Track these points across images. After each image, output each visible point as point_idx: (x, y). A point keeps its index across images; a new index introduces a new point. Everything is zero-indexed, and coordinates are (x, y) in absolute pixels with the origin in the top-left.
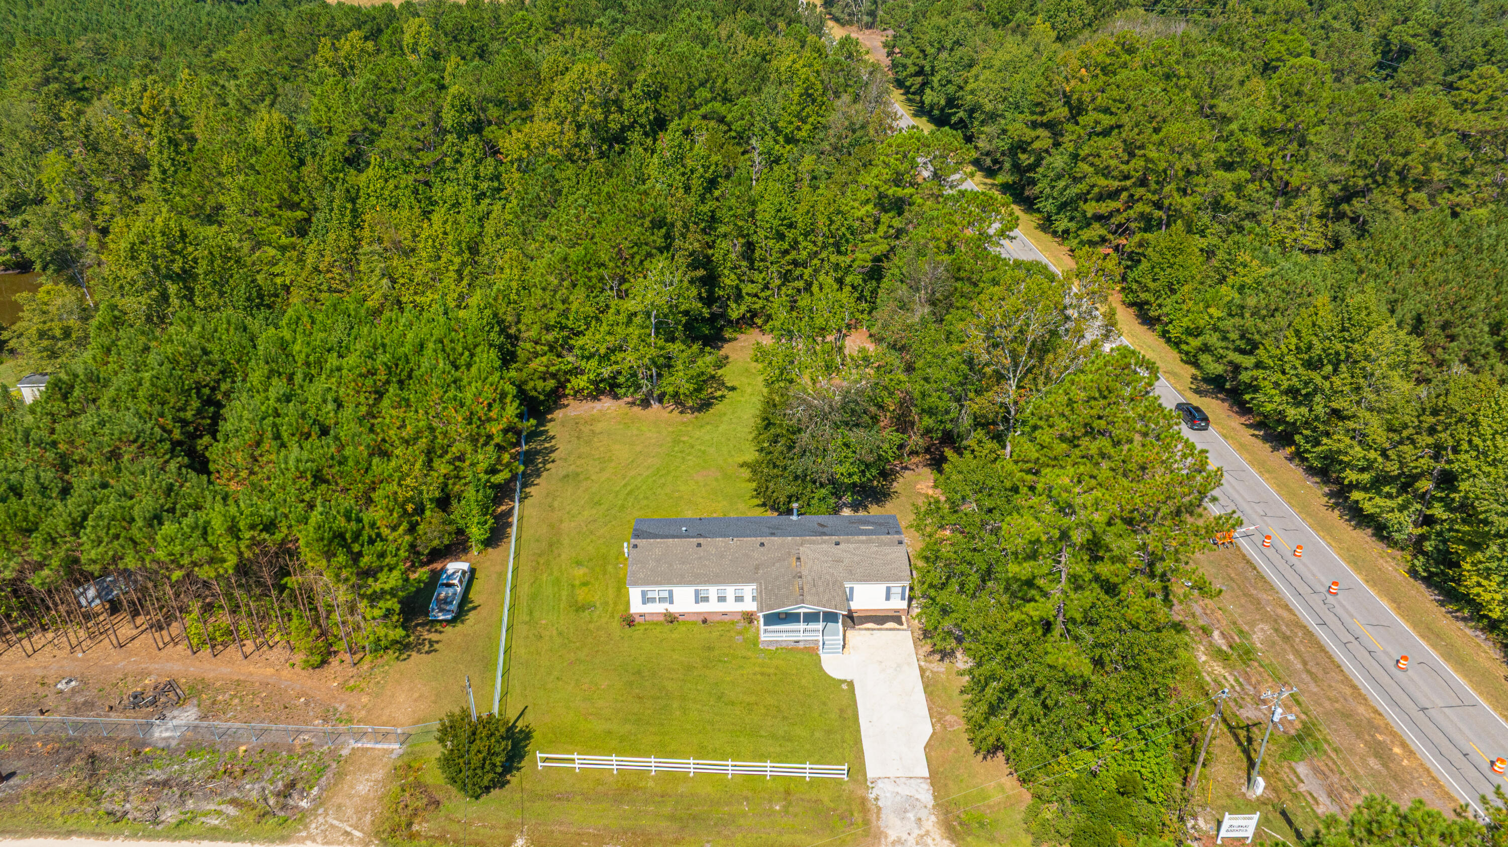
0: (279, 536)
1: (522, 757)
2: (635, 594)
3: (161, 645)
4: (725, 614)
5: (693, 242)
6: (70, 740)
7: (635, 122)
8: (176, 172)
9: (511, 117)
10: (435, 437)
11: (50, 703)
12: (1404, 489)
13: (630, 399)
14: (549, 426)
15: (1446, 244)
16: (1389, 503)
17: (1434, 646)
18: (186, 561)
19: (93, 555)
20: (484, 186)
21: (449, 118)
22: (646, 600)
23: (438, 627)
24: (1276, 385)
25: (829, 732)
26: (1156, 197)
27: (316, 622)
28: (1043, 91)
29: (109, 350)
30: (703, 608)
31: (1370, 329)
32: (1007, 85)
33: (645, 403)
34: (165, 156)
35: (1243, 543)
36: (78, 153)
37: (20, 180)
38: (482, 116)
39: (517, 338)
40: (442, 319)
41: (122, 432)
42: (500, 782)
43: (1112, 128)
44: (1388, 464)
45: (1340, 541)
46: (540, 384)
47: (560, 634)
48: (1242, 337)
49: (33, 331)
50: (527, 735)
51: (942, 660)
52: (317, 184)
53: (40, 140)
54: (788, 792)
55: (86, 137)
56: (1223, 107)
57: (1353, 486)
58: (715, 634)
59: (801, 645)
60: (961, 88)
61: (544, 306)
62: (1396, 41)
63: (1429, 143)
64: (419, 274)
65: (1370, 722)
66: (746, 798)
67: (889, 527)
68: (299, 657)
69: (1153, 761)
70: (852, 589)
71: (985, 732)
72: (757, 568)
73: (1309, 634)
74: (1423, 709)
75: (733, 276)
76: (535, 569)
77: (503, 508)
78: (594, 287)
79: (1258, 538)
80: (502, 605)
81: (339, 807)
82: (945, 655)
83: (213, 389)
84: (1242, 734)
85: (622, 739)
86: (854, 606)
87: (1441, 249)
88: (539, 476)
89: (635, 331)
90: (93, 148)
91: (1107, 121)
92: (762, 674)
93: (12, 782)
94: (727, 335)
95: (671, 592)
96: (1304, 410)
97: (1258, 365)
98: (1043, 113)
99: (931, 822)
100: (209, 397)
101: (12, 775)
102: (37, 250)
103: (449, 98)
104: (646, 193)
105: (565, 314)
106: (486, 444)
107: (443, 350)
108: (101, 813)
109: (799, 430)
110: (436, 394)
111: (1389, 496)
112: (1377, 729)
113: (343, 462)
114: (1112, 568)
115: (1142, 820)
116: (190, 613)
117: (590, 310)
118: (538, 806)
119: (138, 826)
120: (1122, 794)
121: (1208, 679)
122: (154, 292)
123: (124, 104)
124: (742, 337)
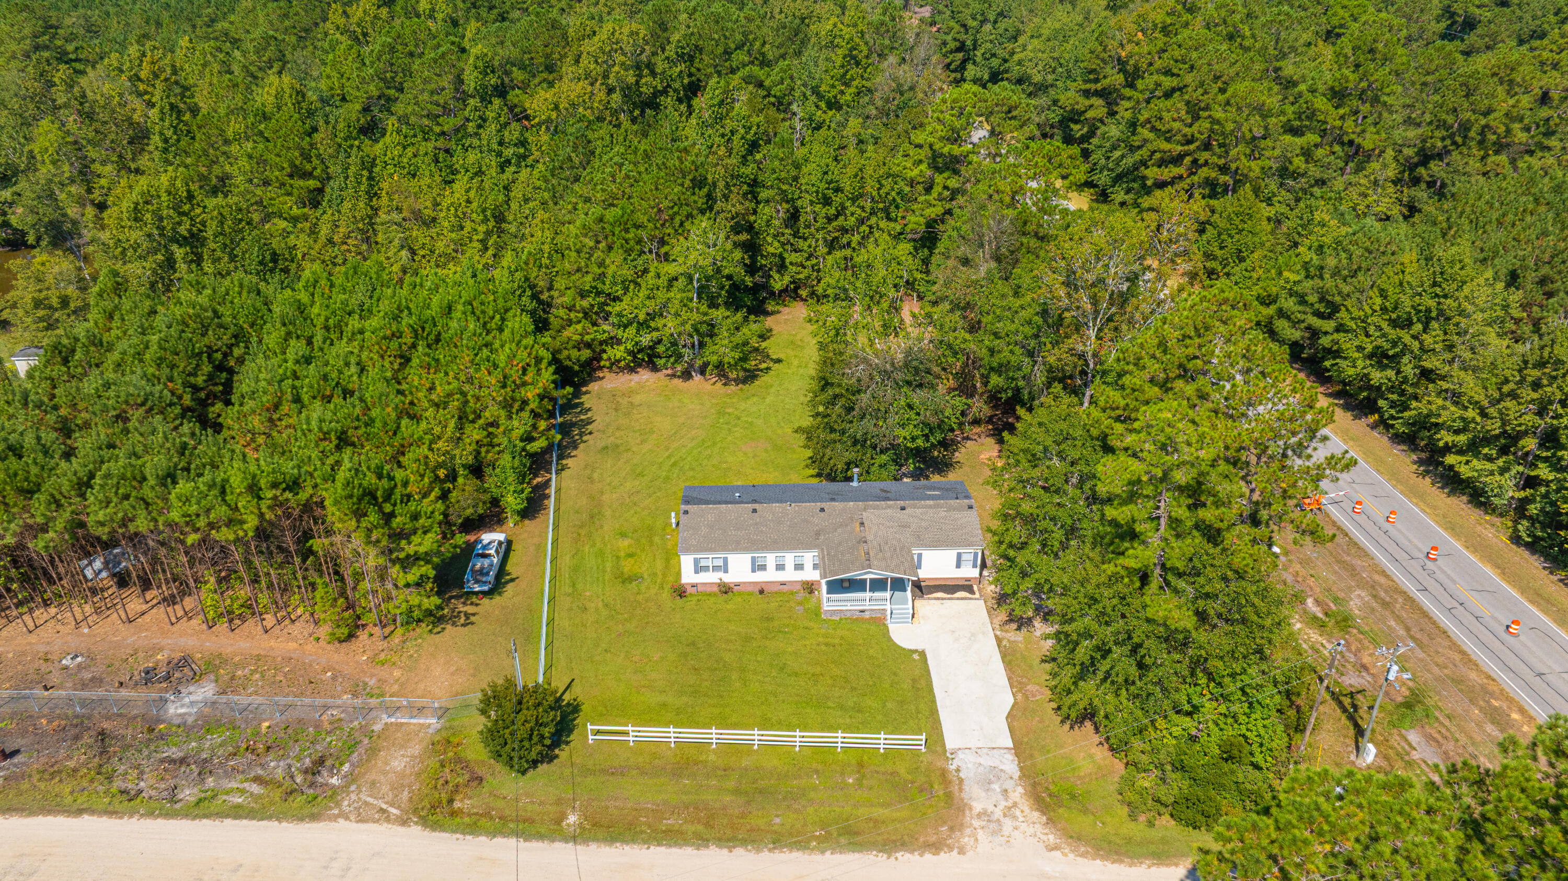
0: (303, 496)
1: (571, 731)
2: (687, 562)
3: (174, 620)
4: (783, 584)
5: (736, 205)
6: (77, 717)
7: (669, 86)
8: (178, 141)
9: (537, 81)
10: (467, 402)
11: (55, 679)
12: (1504, 451)
13: (669, 372)
14: (584, 398)
15: (1537, 201)
16: (1489, 466)
17: (1545, 612)
18: (202, 523)
19: (101, 516)
20: (509, 152)
21: (471, 80)
22: (699, 569)
23: (474, 599)
24: (1360, 348)
25: (902, 703)
26: (1223, 161)
27: (343, 593)
28: (1098, 57)
29: (111, 317)
30: (760, 577)
31: (1464, 283)
32: (1056, 55)
33: (686, 375)
34: (167, 124)
35: (1332, 510)
36: (72, 121)
37: (10, 151)
38: (506, 80)
39: (550, 305)
40: (471, 282)
41: (129, 395)
42: (548, 757)
43: (1173, 90)
44: (1489, 422)
45: (1435, 508)
46: (574, 353)
47: (606, 605)
48: (1322, 300)
49: (28, 299)
50: (575, 708)
51: (1019, 629)
52: (330, 151)
53: (31, 109)
54: (861, 765)
55: (81, 104)
56: (1289, 69)
57: (1447, 449)
58: (774, 605)
59: (867, 615)
60: (1005, 61)
61: (579, 270)
62: (1461, 12)
63: (1511, 102)
64: (440, 246)
65: (1483, 687)
66: (817, 772)
67: (958, 492)
68: (324, 631)
69: (1260, 724)
70: (920, 556)
71: (1074, 697)
72: (818, 534)
73: (1410, 600)
74: (1540, 675)
75: (776, 244)
76: (576, 541)
77: (539, 479)
78: (631, 250)
79: (1348, 506)
80: (543, 576)
81: (373, 783)
82: (1022, 623)
83: (225, 355)
84: (1347, 701)
85: (678, 712)
86: (923, 574)
87: (1530, 207)
88: (576, 448)
89: (676, 295)
90: (89, 116)
91: (1168, 82)
92: (827, 645)
93: (16, 760)
94: (770, 308)
95: (726, 560)
96: (1391, 373)
97: (1340, 328)
98: (1097, 81)
99: (1018, 793)
100: (221, 362)
101: (16, 752)
102: (30, 219)
103: (471, 61)
104: (685, 150)
105: (601, 277)
106: (521, 409)
107: (473, 313)
108: (114, 790)
109: (859, 392)
110: (467, 358)
111: (1490, 459)
112: (1492, 695)
113: (370, 423)
114: (1217, 513)
115: (1249, 786)
116: (206, 582)
117: (628, 273)
118: (590, 781)
119: (153, 804)
120: (1226, 760)
121: (1305, 646)
122: (159, 257)
123: (122, 71)
124: (785, 310)
